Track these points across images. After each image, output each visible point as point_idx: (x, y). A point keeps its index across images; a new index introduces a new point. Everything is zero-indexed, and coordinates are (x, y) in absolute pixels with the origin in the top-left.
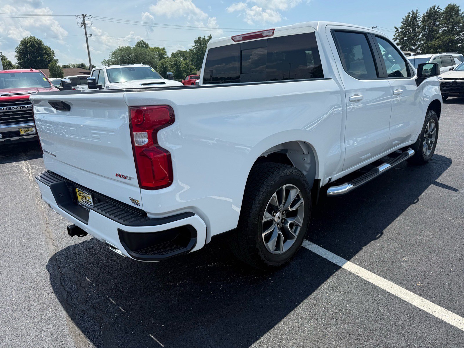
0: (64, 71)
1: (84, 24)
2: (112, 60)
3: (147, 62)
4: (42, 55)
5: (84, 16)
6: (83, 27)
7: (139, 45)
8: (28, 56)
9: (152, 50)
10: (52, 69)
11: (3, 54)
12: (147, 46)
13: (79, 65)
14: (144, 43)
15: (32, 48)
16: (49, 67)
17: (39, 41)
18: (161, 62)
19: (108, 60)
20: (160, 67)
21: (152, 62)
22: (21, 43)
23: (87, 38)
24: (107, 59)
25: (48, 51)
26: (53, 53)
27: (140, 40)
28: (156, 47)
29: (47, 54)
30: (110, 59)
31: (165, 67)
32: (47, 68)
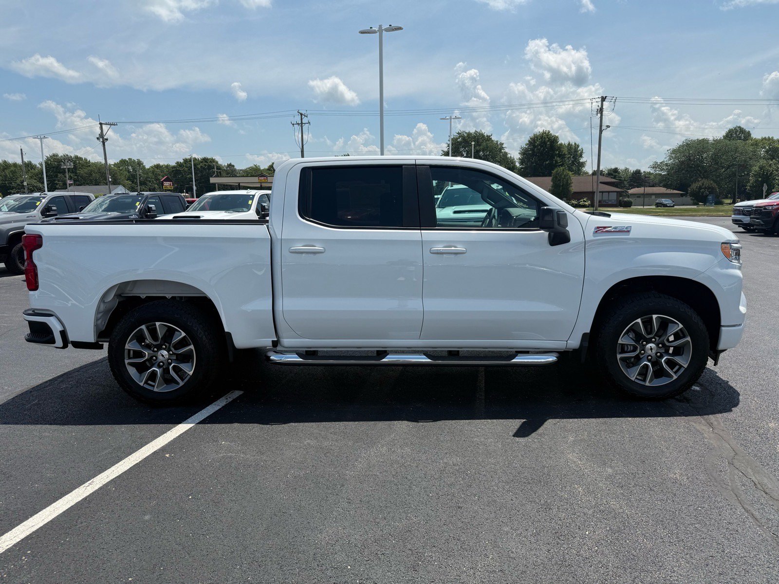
0: (573, 181)
1: (601, 110)
2: (670, 162)
3: (736, 165)
4: (552, 157)
5: (603, 99)
6: (599, 115)
7: (731, 135)
8: (532, 159)
9: (756, 143)
10: (556, 177)
11: (512, 156)
12: (747, 135)
13: (611, 170)
14: (742, 130)
15: (541, 147)
16: (552, 174)
17: (553, 136)
18: (760, 166)
19: (661, 163)
20: (755, 175)
21: (747, 165)
22: (529, 141)
23: (601, 131)
24: (659, 161)
25: (563, 151)
26: (582, 152)
27: (735, 126)
28: (767, 137)
29: (559, 156)
30: (665, 160)
31: (767, 174)
32: (550, 176)
